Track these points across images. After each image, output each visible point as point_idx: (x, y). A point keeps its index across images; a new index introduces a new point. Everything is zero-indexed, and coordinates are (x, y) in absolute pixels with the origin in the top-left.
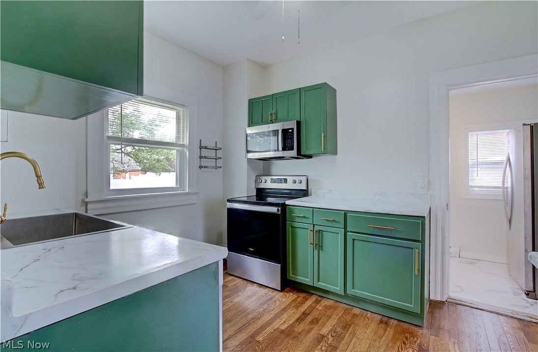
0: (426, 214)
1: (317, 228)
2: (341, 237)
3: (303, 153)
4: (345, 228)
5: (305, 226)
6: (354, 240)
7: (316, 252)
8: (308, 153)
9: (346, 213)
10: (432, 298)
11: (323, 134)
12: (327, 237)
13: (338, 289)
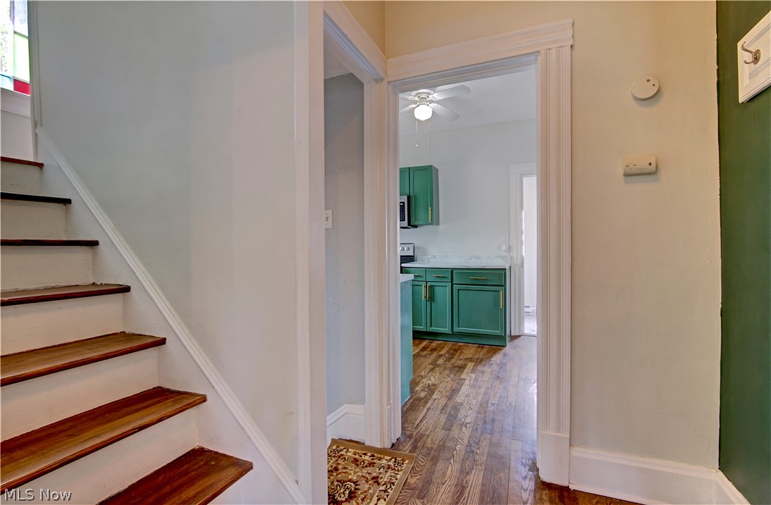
0: (507, 267)
1: (429, 284)
2: (448, 289)
3: (412, 224)
4: (452, 282)
5: (420, 283)
6: (458, 290)
7: (429, 303)
8: (416, 223)
9: (452, 270)
10: (512, 334)
11: (430, 209)
12: (438, 291)
13: (447, 330)
